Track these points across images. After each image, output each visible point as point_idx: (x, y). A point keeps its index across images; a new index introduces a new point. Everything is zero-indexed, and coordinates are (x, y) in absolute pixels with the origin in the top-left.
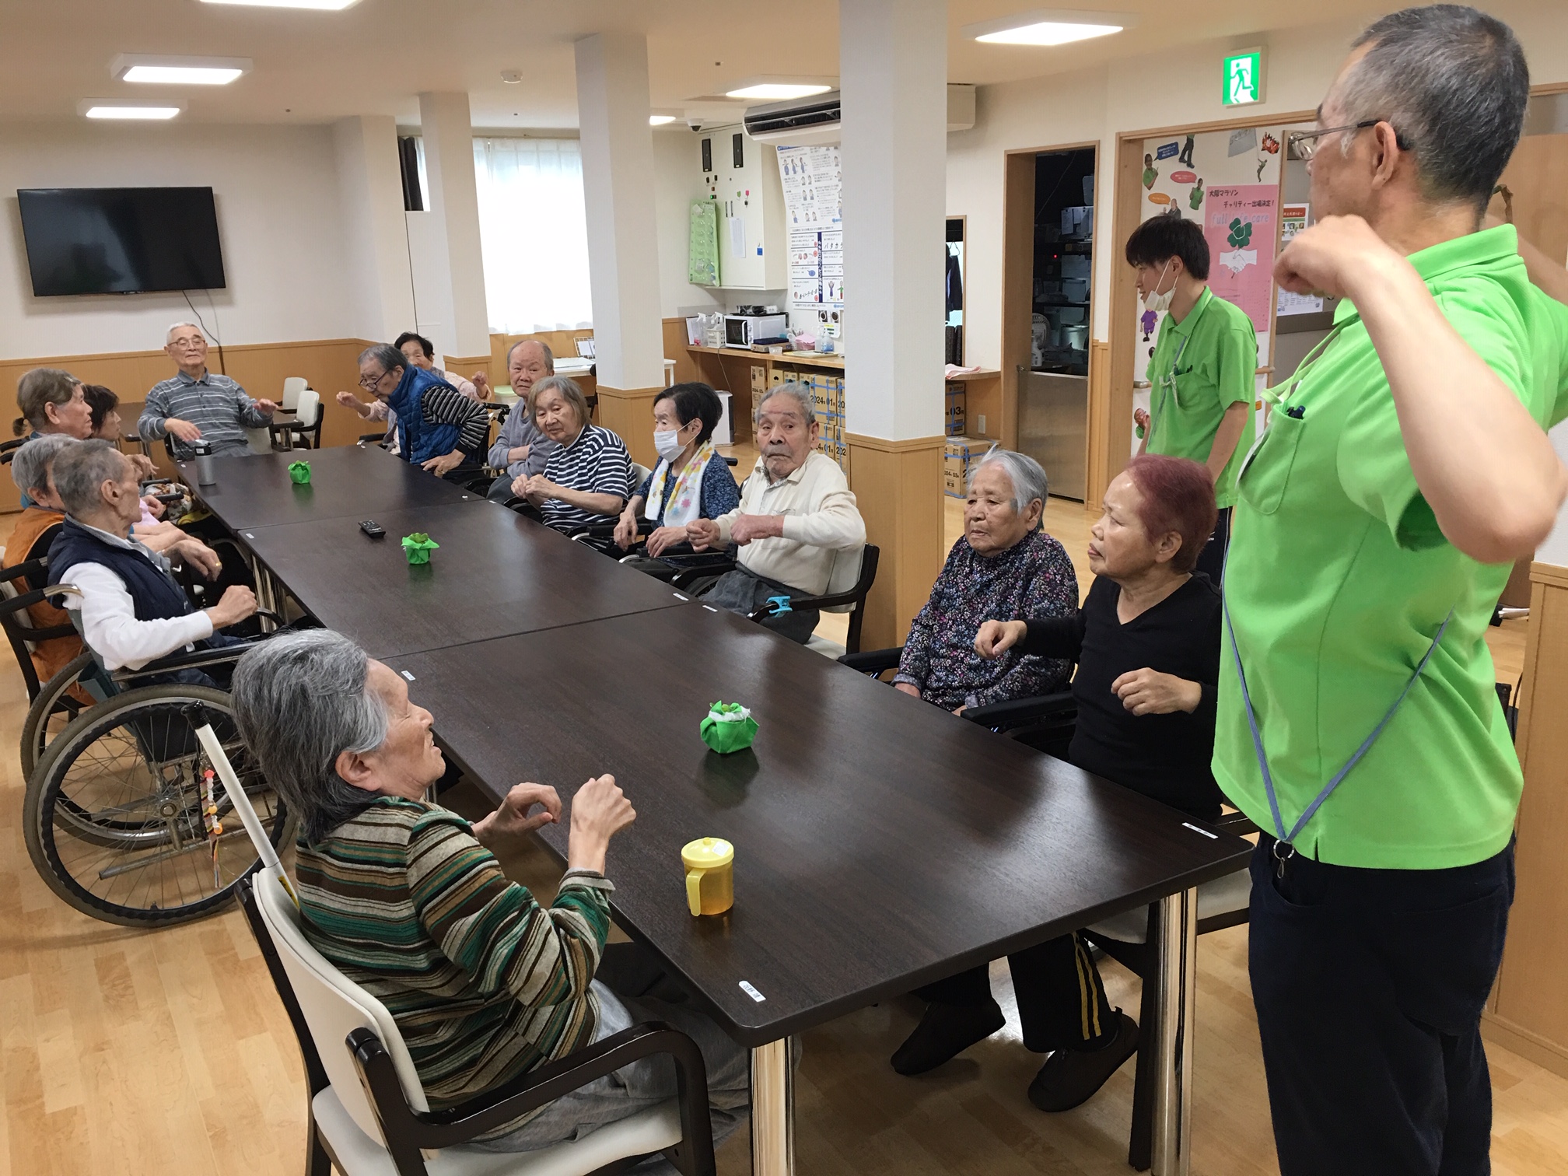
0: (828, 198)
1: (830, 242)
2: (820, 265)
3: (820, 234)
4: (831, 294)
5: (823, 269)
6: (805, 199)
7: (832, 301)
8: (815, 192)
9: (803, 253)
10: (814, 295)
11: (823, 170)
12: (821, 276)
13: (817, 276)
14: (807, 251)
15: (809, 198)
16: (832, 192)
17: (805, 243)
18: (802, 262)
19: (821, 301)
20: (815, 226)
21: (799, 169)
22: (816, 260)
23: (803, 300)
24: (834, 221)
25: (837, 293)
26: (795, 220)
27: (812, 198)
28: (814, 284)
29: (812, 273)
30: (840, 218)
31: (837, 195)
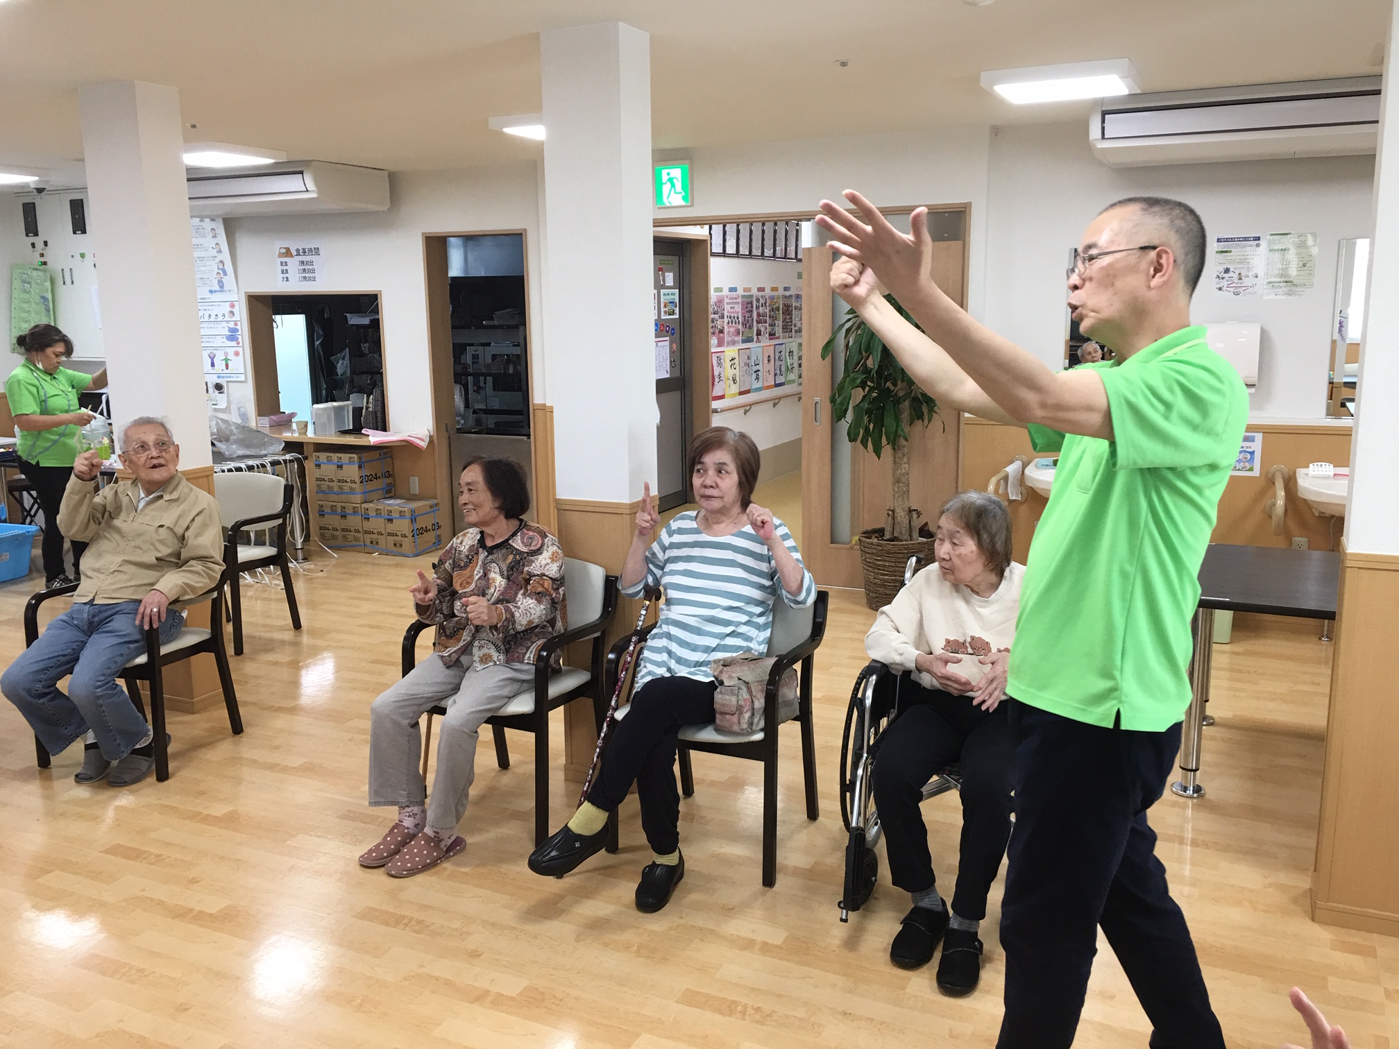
1: (207, 314)
4: (213, 365)
7: (213, 372)
11: (196, 241)
16: (208, 263)
24: (211, 292)
25: (220, 365)
30: (218, 288)
31: (214, 267)
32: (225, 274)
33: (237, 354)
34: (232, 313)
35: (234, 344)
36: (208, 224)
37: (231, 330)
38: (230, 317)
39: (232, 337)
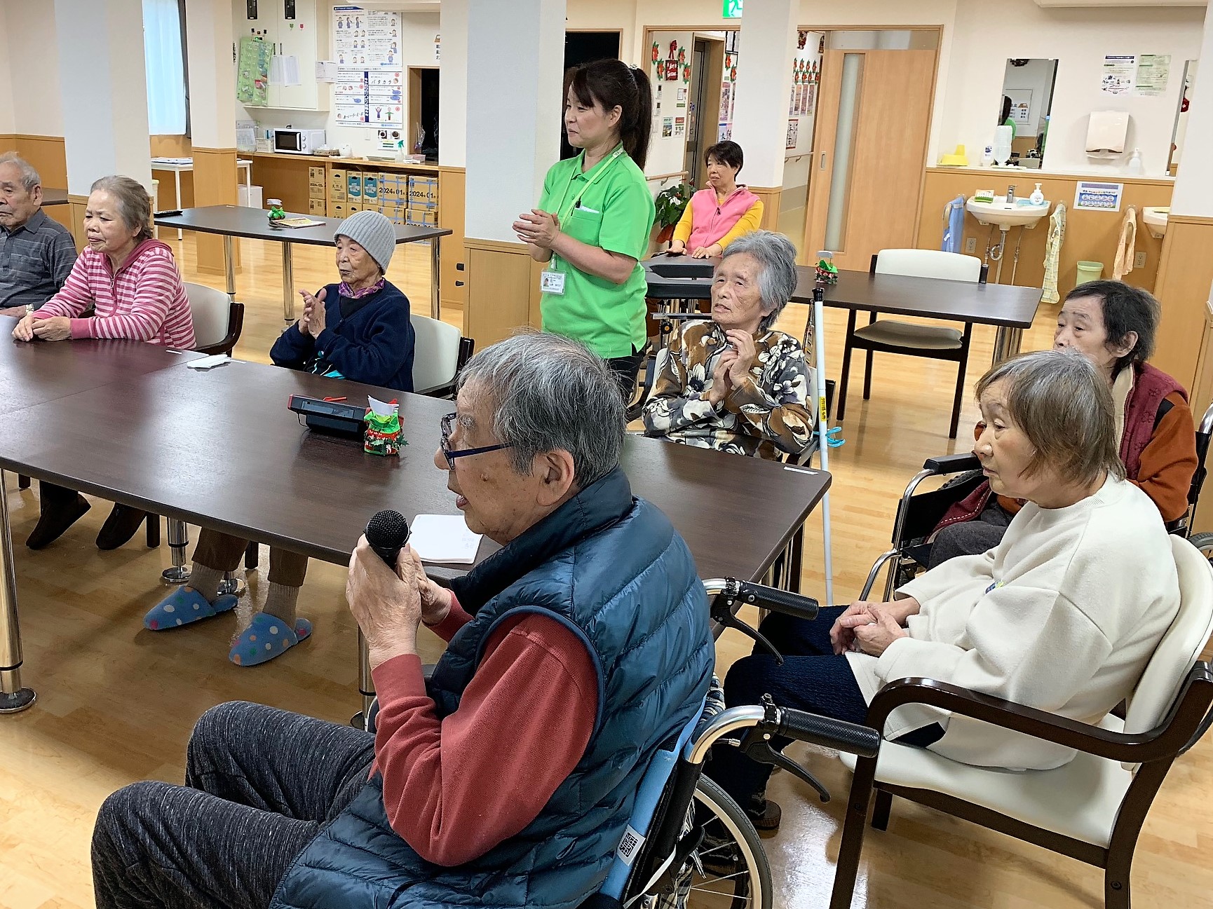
0: (379, 47)
1: (377, 80)
2: (367, 95)
3: (366, 75)
4: (379, 117)
5: (370, 97)
6: (355, 47)
7: (379, 121)
8: (367, 43)
9: (347, 86)
10: (360, 116)
11: (377, 28)
12: (367, 102)
13: (363, 102)
14: (352, 84)
15: (359, 47)
16: (384, 44)
17: (350, 78)
18: (348, 92)
19: (367, 120)
20: (363, 67)
21: (353, 26)
22: (363, 91)
23: (347, 119)
24: (382, 64)
25: (384, 117)
26: (342, 61)
27: (363, 47)
28: (361, 109)
29: (358, 101)
30: (388, 62)
31: (388, 46)
32: (395, 52)
33: (398, 109)
34: (396, 80)
35: (396, 102)
36: (390, 17)
37: (394, 92)
38: (395, 83)
39: (396, 96)
